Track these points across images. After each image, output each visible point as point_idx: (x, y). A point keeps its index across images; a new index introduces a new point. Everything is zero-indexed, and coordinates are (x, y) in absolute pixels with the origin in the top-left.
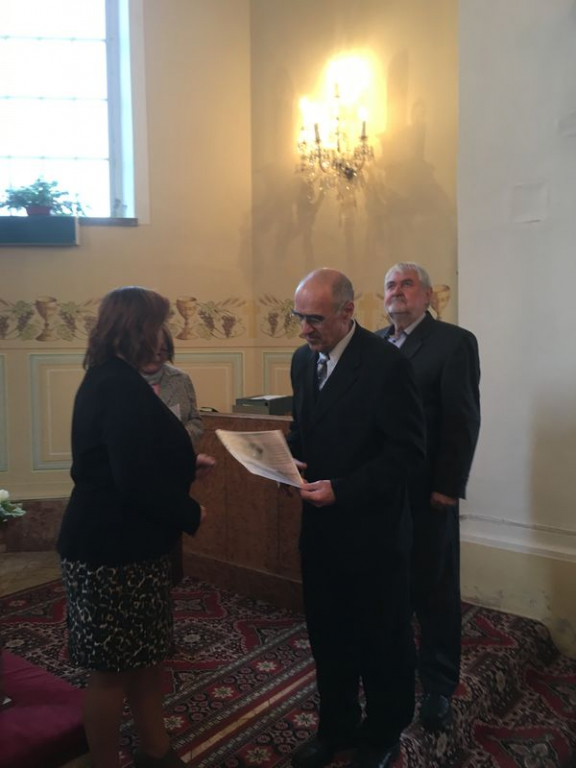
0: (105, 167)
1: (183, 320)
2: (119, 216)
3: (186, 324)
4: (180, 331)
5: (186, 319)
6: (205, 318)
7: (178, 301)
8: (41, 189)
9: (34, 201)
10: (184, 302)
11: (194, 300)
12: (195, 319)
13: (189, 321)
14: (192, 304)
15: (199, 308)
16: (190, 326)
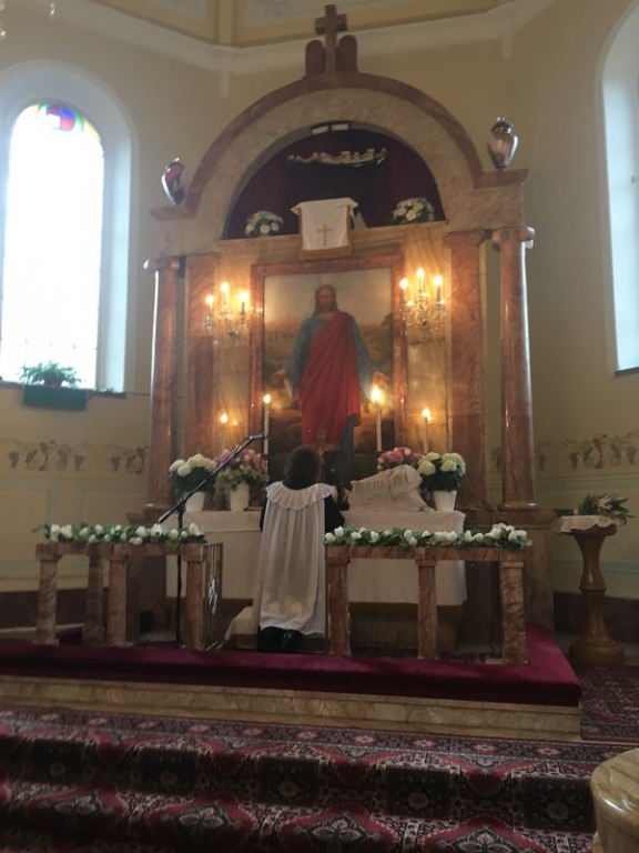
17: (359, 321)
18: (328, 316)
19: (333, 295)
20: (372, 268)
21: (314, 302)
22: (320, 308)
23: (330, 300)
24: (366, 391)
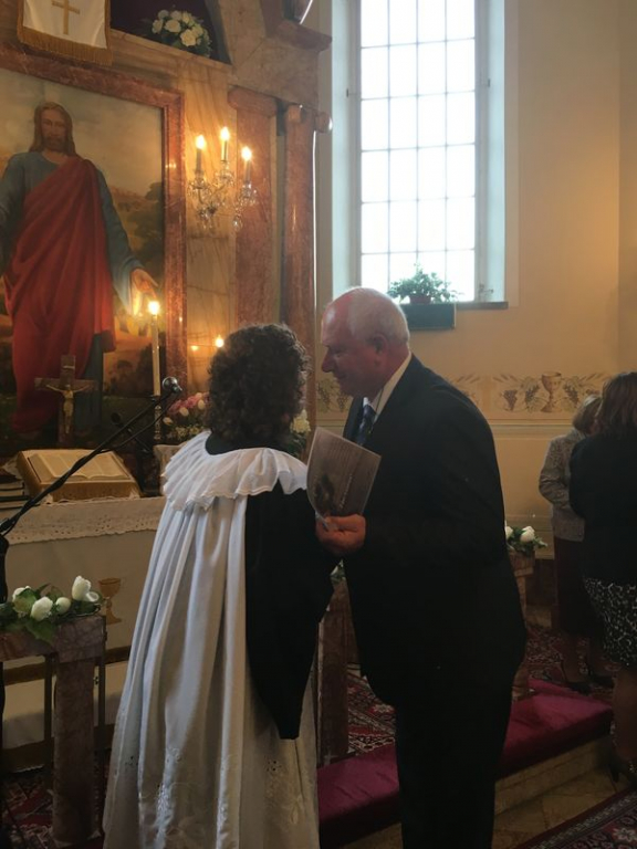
0: (471, 256)
1: (547, 394)
2: (482, 300)
3: (551, 398)
4: (544, 404)
5: (551, 393)
6: (569, 392)
7: (543, 377)
8: (422, 281)
9: (418, 291)
10: (549, 377)
11: (559, 375)
12: (560, 393)
13: (554, 395)
14: (557, 379)
15: (564, 383)
16: (554, 400)
17: (109, 181)
18: (58, 159)
19: (67, 125)
20: (131, 100)
21: (32, 127)
22: (42, 141)
23: (61, 131)
24: (123, 297)
